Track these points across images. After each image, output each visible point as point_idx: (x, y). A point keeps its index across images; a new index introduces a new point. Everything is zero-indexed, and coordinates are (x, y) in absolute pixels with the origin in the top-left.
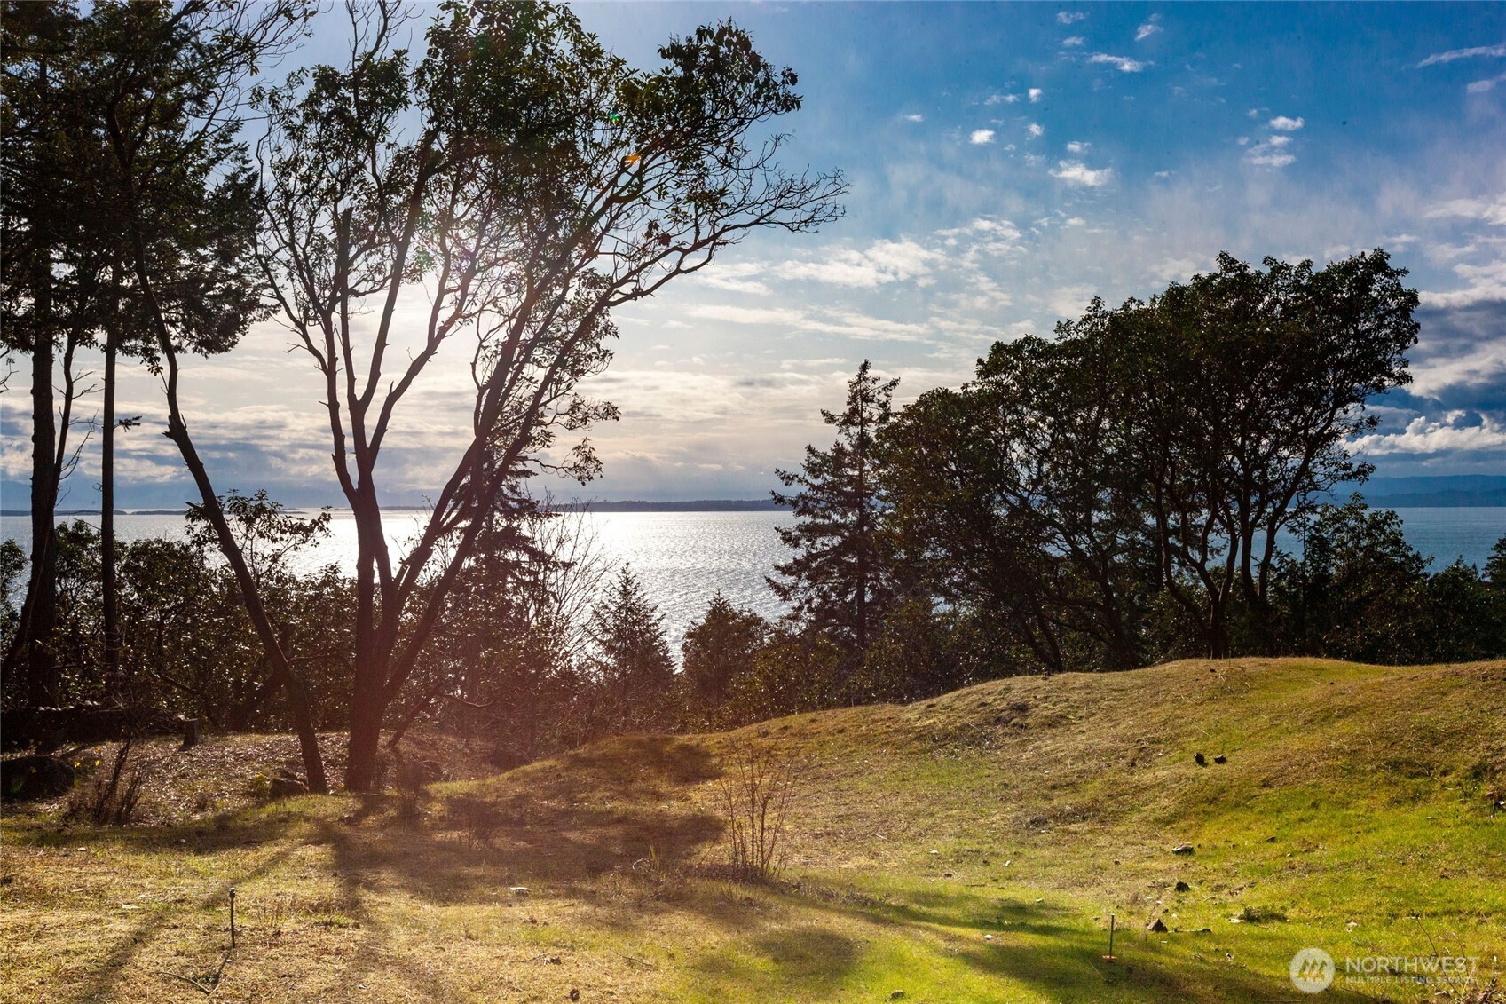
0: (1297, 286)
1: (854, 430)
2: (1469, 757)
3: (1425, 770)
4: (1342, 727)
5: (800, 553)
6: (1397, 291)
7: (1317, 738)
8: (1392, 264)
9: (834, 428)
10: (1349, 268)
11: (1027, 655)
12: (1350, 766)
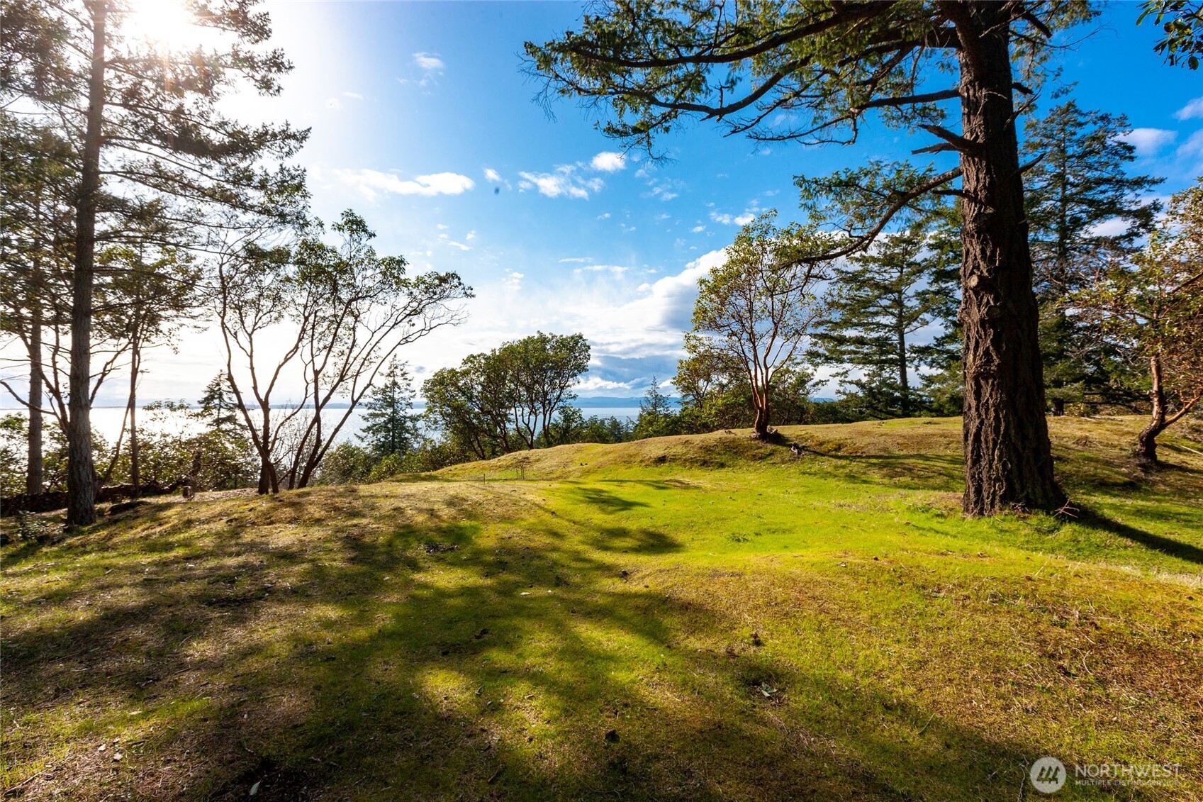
0: (557, 341)
1: (392, 379)
2: (638, 459)
3: (630, 462)
4: (610, 455)
5: (369, 424)
6: (585, 345)
7: (605, 458)
8: (584, 337)
9: (383, 377)
10: (572, 338)
11: (473, 454)
12: (615, 462)
